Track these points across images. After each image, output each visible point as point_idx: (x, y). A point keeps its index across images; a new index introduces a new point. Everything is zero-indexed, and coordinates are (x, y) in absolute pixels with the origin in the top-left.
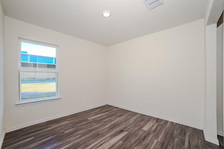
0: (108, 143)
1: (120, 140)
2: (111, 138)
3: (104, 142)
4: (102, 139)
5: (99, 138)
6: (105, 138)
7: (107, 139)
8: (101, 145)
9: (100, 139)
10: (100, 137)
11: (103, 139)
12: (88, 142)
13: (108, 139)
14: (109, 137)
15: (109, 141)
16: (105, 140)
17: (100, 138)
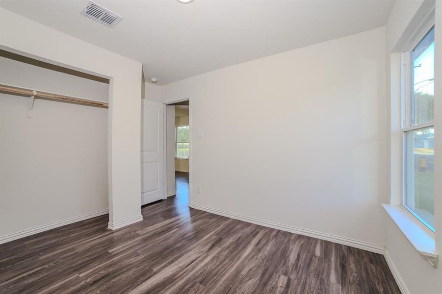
0: (181, 265)
1: (156, 273)
2: (174, 275)
3: (187, 268)
4: (193, 272)
5: (199, 273)
6: (187, 274)
7: (183, 272)
8: (192, 262)
9: (197, 272)
10: (198, 277)
11: (191, 274)
12: (218, 264)
13: (180, 274)
14: (178, 278)
15: (179, 269)
16: (187, 271)
17: (197, 275)
